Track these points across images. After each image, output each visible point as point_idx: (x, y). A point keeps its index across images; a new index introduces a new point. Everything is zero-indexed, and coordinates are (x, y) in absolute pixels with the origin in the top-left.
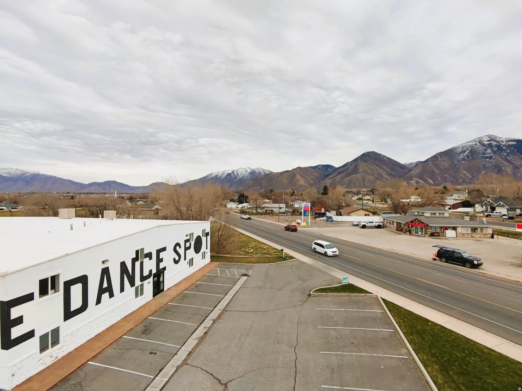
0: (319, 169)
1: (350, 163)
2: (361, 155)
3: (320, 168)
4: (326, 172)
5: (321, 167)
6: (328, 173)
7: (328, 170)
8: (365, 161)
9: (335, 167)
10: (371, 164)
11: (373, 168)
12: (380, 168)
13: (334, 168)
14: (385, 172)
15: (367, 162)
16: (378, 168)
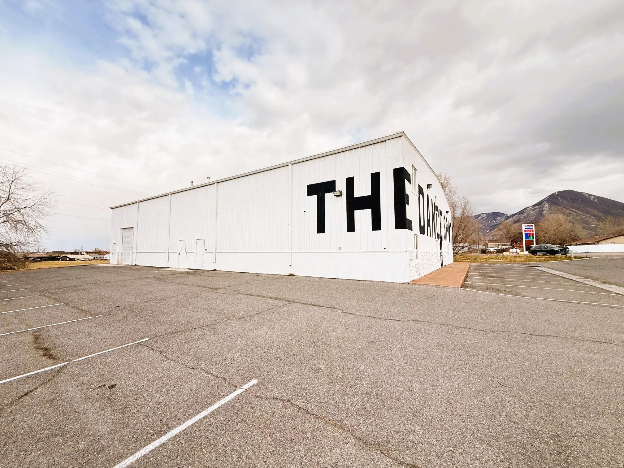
0: (483, 218)
1: (530, 208)
2: (549, 196)
3: (485, 217)
4: (493, 221)
5: (485, 215)
6: (497, 222)
7: (496, 219)
8: (557, 204)
9: (507, 215)
10: (568, 207)
11: (572, 212)
12: (584, 212)
13: (505, 216)
14: (594, 217)
15: (559, 205)
16: (579, 212)
